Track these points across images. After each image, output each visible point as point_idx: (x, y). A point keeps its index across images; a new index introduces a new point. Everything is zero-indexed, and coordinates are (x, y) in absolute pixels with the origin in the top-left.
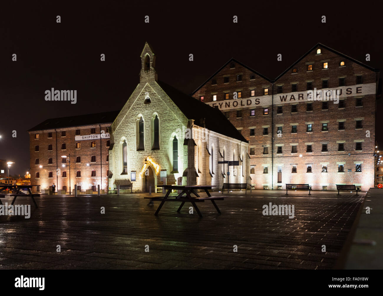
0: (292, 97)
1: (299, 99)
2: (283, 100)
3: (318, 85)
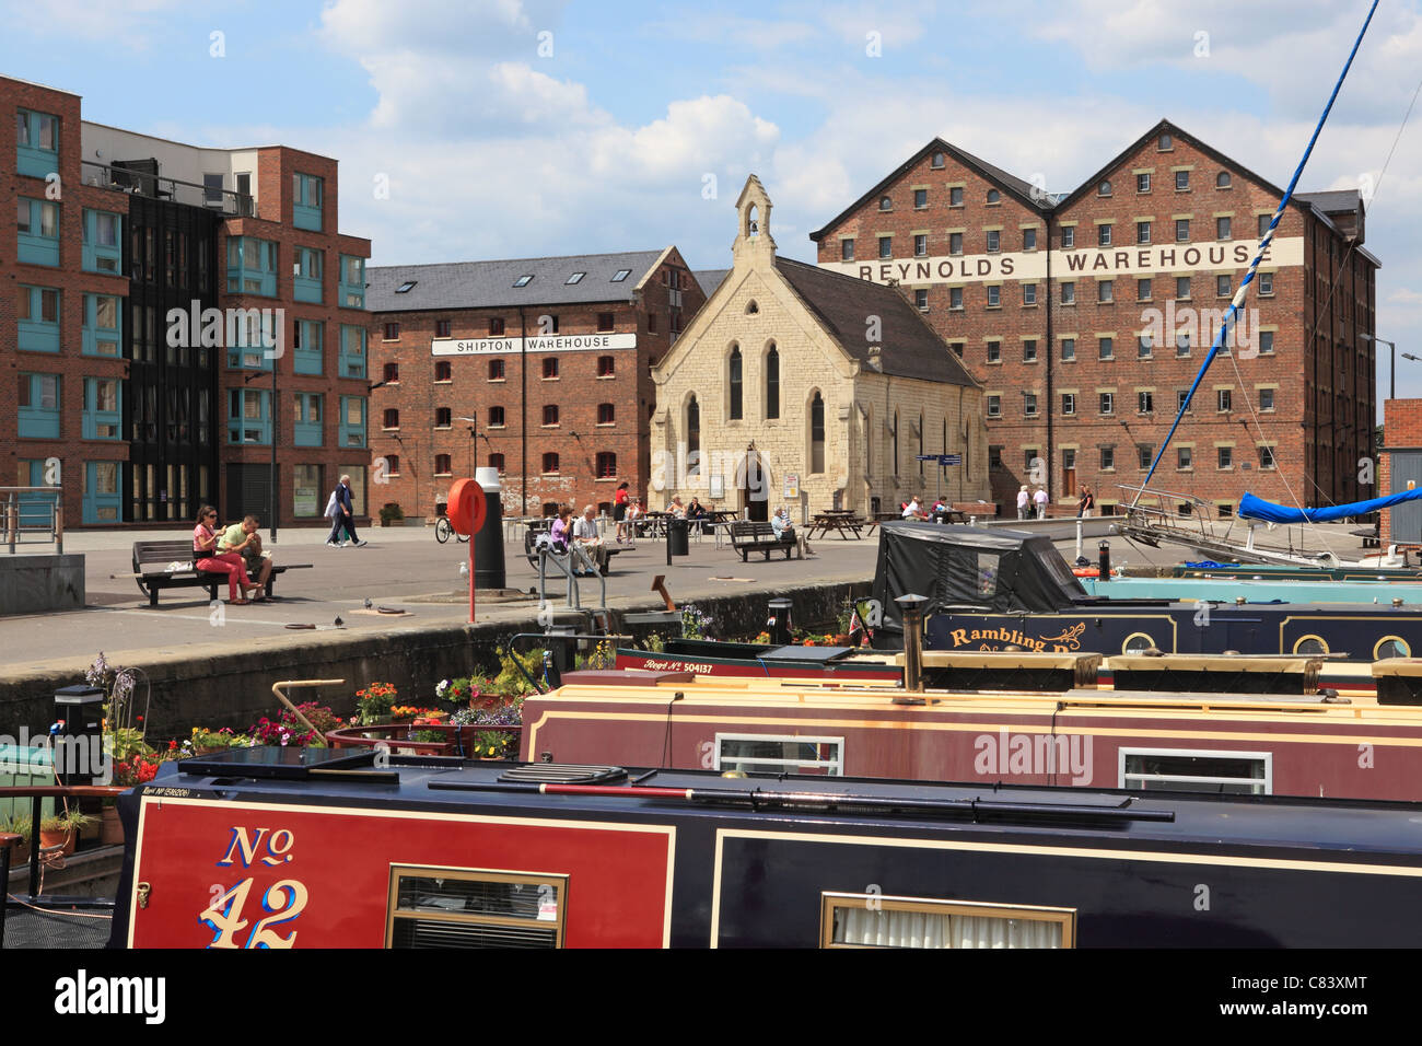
0: (1100, 261)
1: (1117, 266)
2: (1077, 265)
3: (1164, 233)
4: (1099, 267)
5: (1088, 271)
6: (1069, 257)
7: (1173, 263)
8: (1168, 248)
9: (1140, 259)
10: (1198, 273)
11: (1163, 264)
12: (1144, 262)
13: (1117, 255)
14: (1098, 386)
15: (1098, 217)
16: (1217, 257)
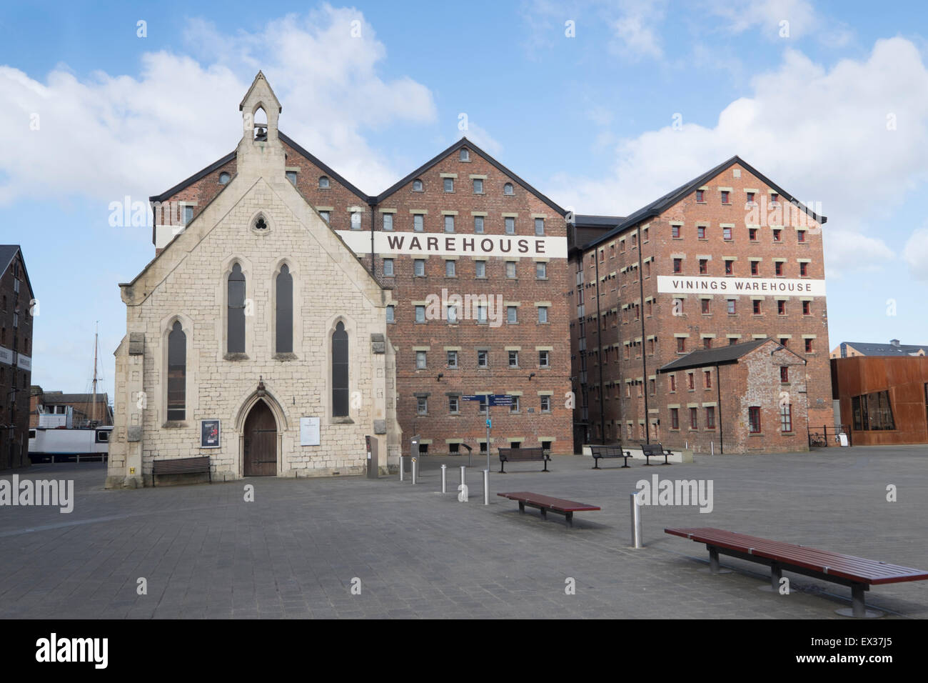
0: (415, 243)
1: (429, 248)
2: (396, 245)
3: (465, 225)
4: (414, 248)
5: (405, 250)
6: (389, 238)
7: (473, 249)
8: (469, 237)
9: (447, 244)
10: (492, 258)
11: (465, 249)
12: (450, 247)
13: (429, 239)
14: (415, 345)
15: (414, 208)
16: (505, 247)
